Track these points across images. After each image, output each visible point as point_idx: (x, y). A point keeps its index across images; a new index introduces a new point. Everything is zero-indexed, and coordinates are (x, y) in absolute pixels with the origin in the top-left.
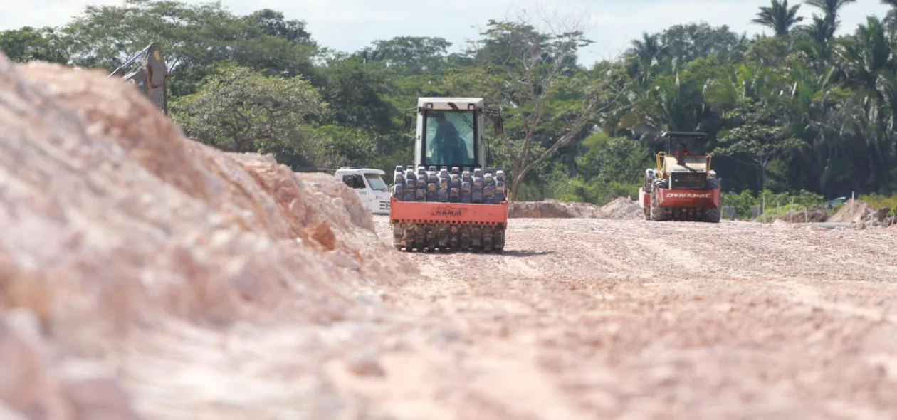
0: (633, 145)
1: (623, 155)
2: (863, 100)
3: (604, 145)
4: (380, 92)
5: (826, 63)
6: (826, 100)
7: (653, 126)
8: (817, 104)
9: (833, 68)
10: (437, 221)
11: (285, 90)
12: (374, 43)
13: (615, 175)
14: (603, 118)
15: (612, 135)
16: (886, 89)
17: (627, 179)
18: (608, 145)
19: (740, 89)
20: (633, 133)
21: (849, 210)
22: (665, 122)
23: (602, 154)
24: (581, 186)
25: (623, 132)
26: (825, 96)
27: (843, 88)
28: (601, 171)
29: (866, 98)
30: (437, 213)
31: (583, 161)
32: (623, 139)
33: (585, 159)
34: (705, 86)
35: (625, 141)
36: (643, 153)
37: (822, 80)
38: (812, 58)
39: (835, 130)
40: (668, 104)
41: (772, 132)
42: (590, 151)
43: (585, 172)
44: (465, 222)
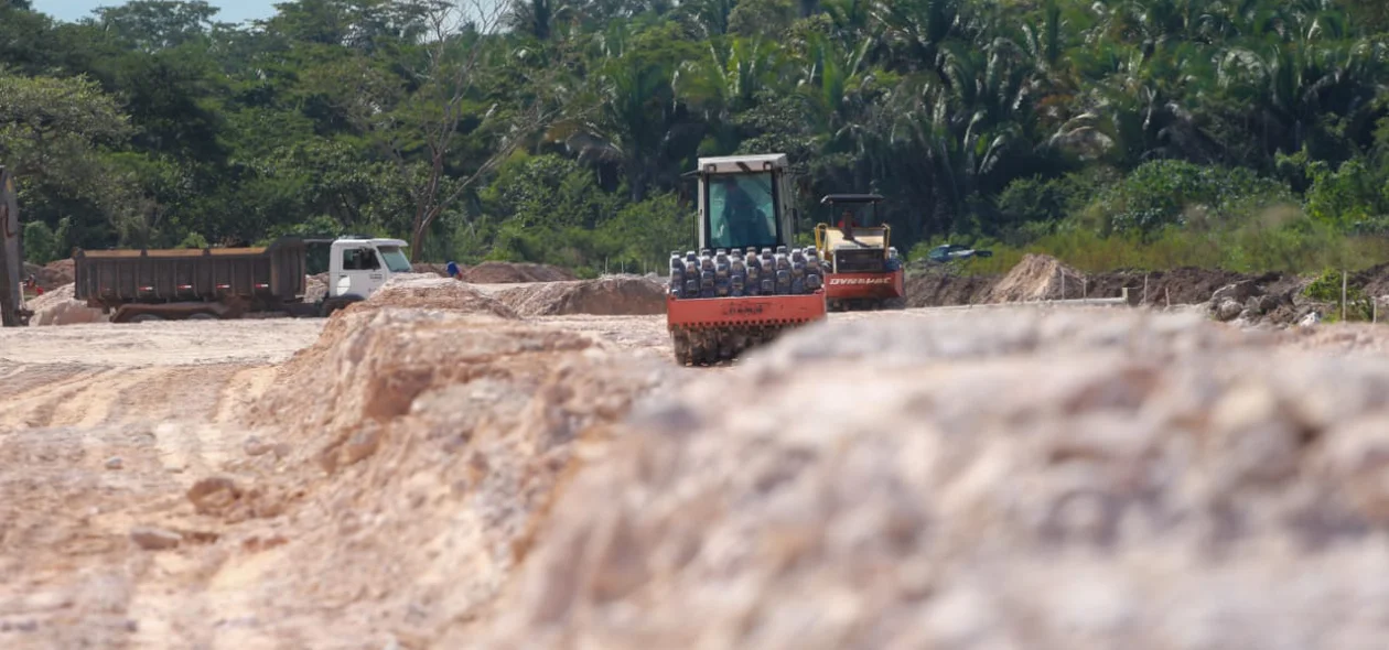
0: (567, 166)
1: (552, 182)
2: (922, 87)
3: (521, 169)
4: (195, 95)
5: (858, 32)
6: (864, 90)
7: (598, 135)
8: (852, 96)
9: (869, 40)
10: (731, 323)
11: (62, 97)
12: (97, 11)
13: (541, 214)
14: (517, 125)
15: (533, 152)
16: (955, 71)
17: (561, 220)
18: (528, 167)
19: (731, 77)
20: (568, 148)
21: (1028, 271)
22: (616, 129)
23: (518, 182)
24: (519, 235)
25: (550, 147)
26: (863, 84)
27: (887, 70)
28: (519, 208)
29: (927, 86)
30: (731, 311)
31: (489, 192)
32: (550, 159)
33: (492, 190)
34: (677, 73)
35: (554, 160)
36: (584, 178)
37: (854, 58)
38: (839, 25)
39: (880, 136)
40: (619, 103)
41: (807, 144)
42: (500, 178)
43: (493, 209)
44: (769, 321)
